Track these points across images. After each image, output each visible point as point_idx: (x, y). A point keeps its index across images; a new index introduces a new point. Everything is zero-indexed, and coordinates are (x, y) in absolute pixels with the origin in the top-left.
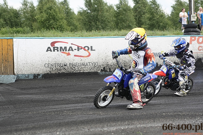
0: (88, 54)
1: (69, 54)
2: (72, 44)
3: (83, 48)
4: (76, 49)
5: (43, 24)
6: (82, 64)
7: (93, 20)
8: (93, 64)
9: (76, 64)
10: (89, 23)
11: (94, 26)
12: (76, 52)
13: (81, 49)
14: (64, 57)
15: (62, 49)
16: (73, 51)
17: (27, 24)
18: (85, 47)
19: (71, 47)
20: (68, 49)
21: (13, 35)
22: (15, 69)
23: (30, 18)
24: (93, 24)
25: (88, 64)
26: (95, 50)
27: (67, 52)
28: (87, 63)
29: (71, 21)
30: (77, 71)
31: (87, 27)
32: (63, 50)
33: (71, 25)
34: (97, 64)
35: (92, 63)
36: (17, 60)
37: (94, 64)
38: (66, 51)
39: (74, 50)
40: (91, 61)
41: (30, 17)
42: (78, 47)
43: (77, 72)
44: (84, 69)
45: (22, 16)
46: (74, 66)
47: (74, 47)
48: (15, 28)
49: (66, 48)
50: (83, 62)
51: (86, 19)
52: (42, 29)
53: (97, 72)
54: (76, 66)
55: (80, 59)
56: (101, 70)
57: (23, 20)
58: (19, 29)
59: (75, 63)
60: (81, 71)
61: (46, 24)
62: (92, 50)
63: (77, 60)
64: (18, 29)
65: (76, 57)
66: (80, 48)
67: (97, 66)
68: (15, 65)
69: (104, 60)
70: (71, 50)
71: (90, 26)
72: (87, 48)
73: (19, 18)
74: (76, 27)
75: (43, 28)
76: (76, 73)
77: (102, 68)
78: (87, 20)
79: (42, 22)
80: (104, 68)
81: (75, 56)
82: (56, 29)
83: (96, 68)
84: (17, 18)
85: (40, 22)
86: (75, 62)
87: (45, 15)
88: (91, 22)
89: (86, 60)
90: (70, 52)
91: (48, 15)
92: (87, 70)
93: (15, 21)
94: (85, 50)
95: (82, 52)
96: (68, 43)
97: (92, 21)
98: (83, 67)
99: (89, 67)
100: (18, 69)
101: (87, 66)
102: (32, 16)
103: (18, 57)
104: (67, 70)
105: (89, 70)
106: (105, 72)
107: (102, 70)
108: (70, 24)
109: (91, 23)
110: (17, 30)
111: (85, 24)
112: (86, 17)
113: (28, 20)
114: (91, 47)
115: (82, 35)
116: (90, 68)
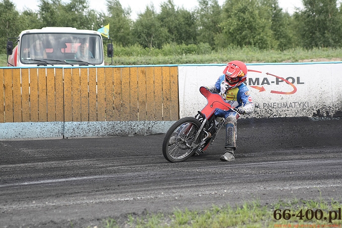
0: (293, 89)
1: (262, 90)
2: (267, 74)
3: (285, 80)
4: (274, 82)
5: (232, 37)
6: (284, 105)
7: (318, 29)
8: (300, 105)
9: (274, 105)
10: (311, 34)
11: (320, 38)
12: (274, 87)
13: (282, 81)
14: (256, 94)
15: (253, 82)
16: (269, 84)
17: (207, 35)
18: (288, 79)
19: (265, 79)
20: (261, 81)
21: (180, 56)
22: (180, 112)
23: (211, 26)
24: (318, 36)
25: (293, 104)
26: (303, 83)
27: (260, 86)
28: (291, 103)
29: (281, 31)
30: (275, 115)
31: (306, 41)
32: (254, 84)
33: (282, 36)
34: (306, 105)
35: (300, 103)
36: (184, 98)
37: (302, 104)
38: (258, 84)
39: (270, 82)
40: (297, 100)
41: (211, 24)
42: (277, 78)
43: (275, 117)
44: (286, 112)
45: (198, 22)
46: (270, 108)
47: (271, 79)
48: (184, 45)
49: (257, 79)
50: (285, 101)
51: (305, 27)
52: (229, 44)
53: (307, 118)
54: (273, 108)
55: (281, 97)
56: (314, 113)
57: (200, 29)
58: (192, 46)
59: (272, 104)
60: (282, 116)
61: (236, 36)
62: (298, 83)
63: (276, 99)
64: (189, 46)
65: (274, 94)
66: (280, 80)
67: (307, 108)
68: (180, 106)
69: (318, 98)
70: (266, 83)
71: (313, 39)
72: (290, 80)
73: (193, 26)
74: (290, 40)
75: (233, 42)
76: (273, 119)
77: (315, 112)
78: (307, 29)
79: (230, 33)
80: (318, 111)
81: (272, 92)
82: (253, 46)
83: (305, 111)
84: (190, 25)
85: (226, 33)
86: (272, 101)
87: (235, 22)
88: (314, 31)
89: (290, 99)
90: (265, 86)
91: (241, 21)
92: (291, 114)
93: (186, 31)
94: (288, 83)
95: (283, 87)
96: (261, 72)
97: (316, 30)
98: (284, 109)
99: (295, 109)
100: (185, 112)
101: (291, 108)
102: (214, 23)
103: (185, 94)
104: (260, 114)
105: (294, 114)
106: (319, 117)
107: (314, 115)
108: (278, 35)
109: (314, 33)
110: (188, 48)
111: (303, 36)
112: (305, 23)
113: (208, 30)
114: (298, 78)
115: (294, 56)
116: (296, 111)
